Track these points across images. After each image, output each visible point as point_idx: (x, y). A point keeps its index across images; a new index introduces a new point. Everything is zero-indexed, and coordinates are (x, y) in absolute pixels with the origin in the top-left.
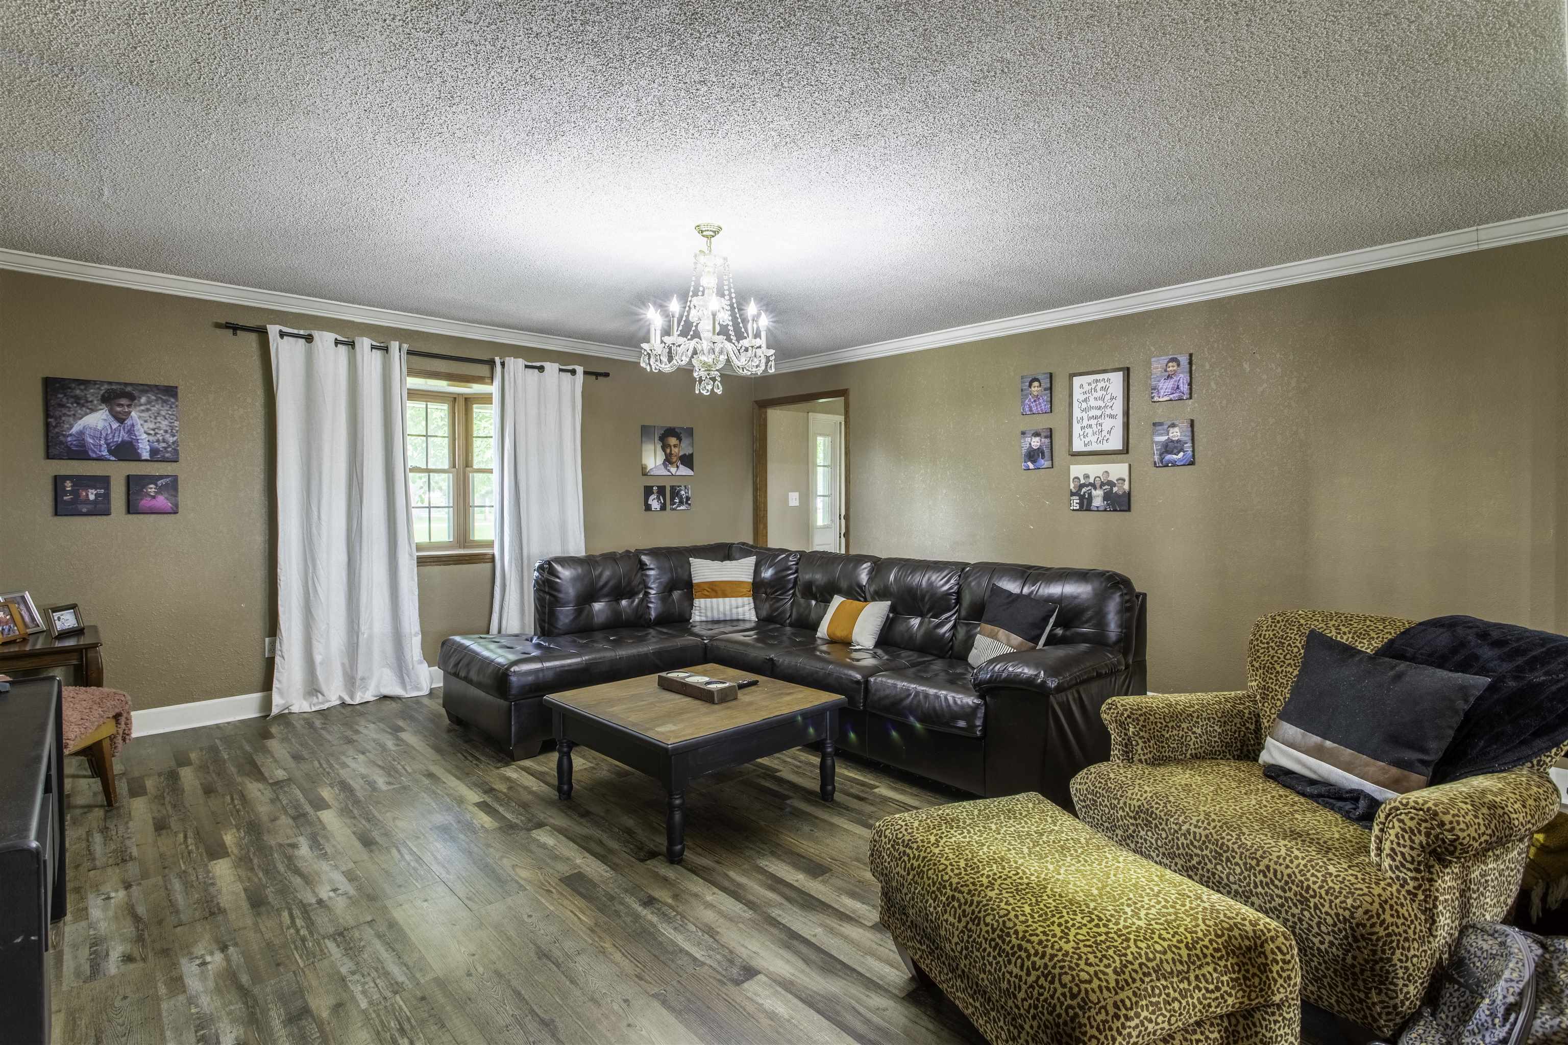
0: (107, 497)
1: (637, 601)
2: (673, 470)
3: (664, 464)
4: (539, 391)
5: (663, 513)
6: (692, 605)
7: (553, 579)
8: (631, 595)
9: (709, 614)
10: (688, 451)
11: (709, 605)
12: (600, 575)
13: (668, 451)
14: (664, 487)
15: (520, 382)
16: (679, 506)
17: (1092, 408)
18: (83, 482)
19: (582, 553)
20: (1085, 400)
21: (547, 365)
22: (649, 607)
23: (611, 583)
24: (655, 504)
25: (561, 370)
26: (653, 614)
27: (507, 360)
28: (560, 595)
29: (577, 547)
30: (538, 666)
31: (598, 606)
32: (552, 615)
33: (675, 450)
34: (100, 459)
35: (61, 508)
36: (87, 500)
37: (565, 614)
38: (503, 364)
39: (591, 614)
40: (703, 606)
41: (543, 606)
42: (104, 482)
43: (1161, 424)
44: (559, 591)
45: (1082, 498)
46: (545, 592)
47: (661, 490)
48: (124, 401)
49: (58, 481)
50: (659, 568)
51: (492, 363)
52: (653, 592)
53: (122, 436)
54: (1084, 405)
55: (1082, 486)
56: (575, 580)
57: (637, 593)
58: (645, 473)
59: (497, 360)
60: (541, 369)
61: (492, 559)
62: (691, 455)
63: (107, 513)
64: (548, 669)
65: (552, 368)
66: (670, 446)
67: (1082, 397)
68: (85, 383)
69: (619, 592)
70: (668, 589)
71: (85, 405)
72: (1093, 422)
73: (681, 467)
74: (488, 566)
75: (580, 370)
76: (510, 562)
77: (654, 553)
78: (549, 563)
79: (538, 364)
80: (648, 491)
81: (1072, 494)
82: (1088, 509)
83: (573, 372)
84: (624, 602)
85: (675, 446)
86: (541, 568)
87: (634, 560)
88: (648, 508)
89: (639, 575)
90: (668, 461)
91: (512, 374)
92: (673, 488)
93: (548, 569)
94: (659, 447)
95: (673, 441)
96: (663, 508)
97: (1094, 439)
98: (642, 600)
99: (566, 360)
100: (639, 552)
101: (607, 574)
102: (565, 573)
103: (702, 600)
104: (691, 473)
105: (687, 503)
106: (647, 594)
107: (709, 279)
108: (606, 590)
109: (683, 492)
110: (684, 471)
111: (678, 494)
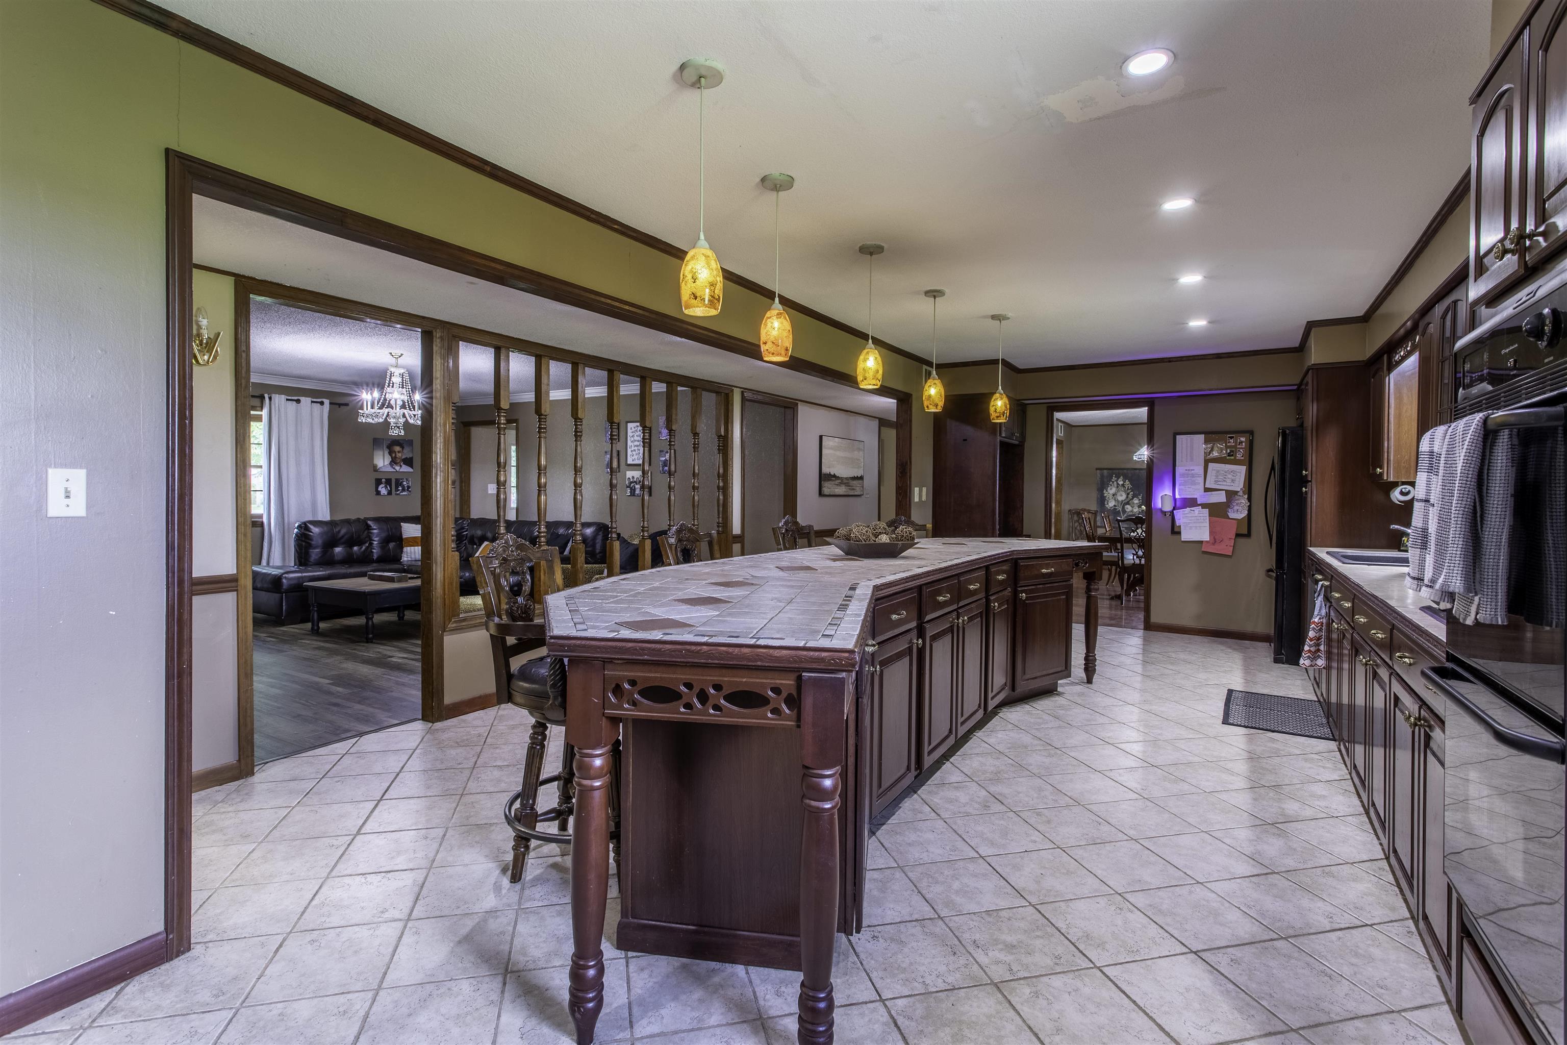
1: (364, 547)
2: (397, 468)
3: (390, 464)
4: (297, 417)
5: (390, 496)
6: (402, 552)
7: (307, 533)
8: (360, 544)
9: (413, 556)
10: (409, 455)
11: (413, 551)
12: (339, 532)
13: (394, 455)
14: (390, 480)
15: (282, 410)
16: (402, 492)
17: (635, 441)
19: (327, 518)
20: (633, 436)
21: (302, 399)
22: (372, 552)
23: (346, 537)
24: (383, 490)
25: (312, 402)
26: (375, 557)
27: (273, 396)
28: (313, 543)
29: (324, 514)
30: (300, 575)
31: (338, 550)
32: (307, 554)
33: (399, 455)
37: (315, 553)
38: (270, 398)
39: (333, 555)
40: (409, 551)
41: (301, 549)
43: (663, 451)
44: (311, 540)
45: (631, 489)
46: (302, 541)
47: (388, 482)
50: (379, 529)
51: (262, 398)
52: (375, 543)
54: (632, 439)
55: (631, 483)
56: (321, 534)
57: (366, 543)
58: (375, 469)
59: (266, 396)
60: (298, 401)
61: (262, 524)
62: (411, 459)
64: (305, 576)
65: (306, 401)
66: (395, 452)
67: (631, 435)
69: (351, 542)
70: (385, 542)
72: (636, 448)
73: (404, 466)
74: (259, 529)
75: (327, 402)
76: (276, 525)
77: (377, 520)
78: (305, 523)
79: (296, 398)
80: (378, 482)
81: (627, 487)
82: (634, 495)
83: (322, 403)
84: (355, 548)
85: (399, 452)
86: (299, 527)
87: (364, 524)
88: (378, 493)
89: (366, 532)
90: (394, 462)
91: (277, 405)
92: (397, 480)
93: (304, 527)
94: (387, 452)
95: (397, 448)
96: (390, 493)
97: (636, 457)
98: (367, 547)
99: (316, 395)
100: (366, 519)
101: (343, 531)
102: (315, 530)
103: (409, 548)
104: (411, 470)
105: (408, 490)
106: (371, 544)
107: (396, 380)
108: (343, 540)
109: (405, 483)
110: (405, 469)
111: (401, 484)
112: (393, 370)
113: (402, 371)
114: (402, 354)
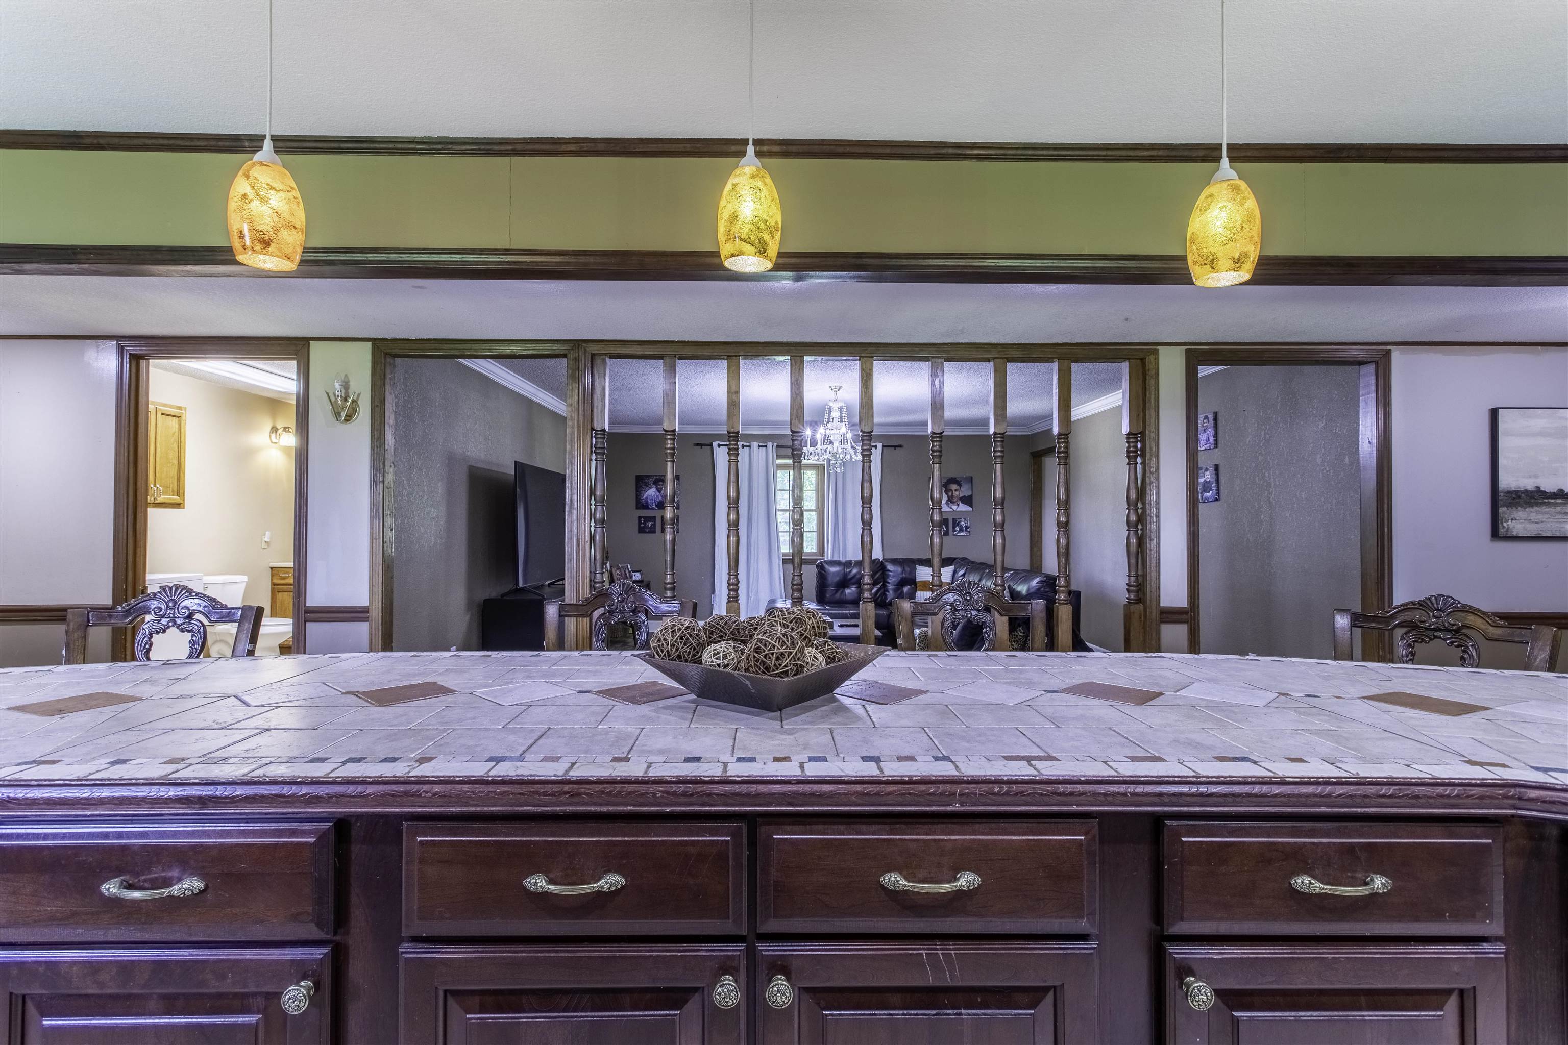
0: (654, 525)
2: (954, 507)
3: (947, 503)
5: (946, 537)
7: (822, 572)
10: (967, 493)
13: (950, 494)
14: (947, 519)
16: (959, 532)
18: (648, 519)
22: (885, 594)
31: (849, 590)
33: (957, 494)
34: (653, 509)
35: (642, 530)
36: (648, 527)
37: (828, 592)
41: (818, 587)
42: (653, 519)
44: (825, 579)
46: (819, 579)
47: (945, 522)
48: (661, 483)
49: (640, 518)
52: (890, 585)
53: (660, 499)
56: (835, 574)
57: (876, 584)
63: (654, 532)
66: (952, 490)
68: (648, 476)
71: (647, 485)
73: (961, 505)
78: (822, 563)
85: (956, 490)
86: (817, 566)
87: (879, 566)
89: (879, 573)
90: (950, 501)
92: (954, 520)
93: (820, 566)
94: (943, 491)
95: (954, 487)
96: (946, 533)
98: (880, 589)
101: (855, 571)
104: (970, 509)
105: (966, 530)
106: (884, 586)
107: (835, 414)
108: (853, 581)
109: (963, 523)
110: (963, 508)
111: (958, 524)
112: (831, 404)
113: (841, 404)
114: (841, 387)
